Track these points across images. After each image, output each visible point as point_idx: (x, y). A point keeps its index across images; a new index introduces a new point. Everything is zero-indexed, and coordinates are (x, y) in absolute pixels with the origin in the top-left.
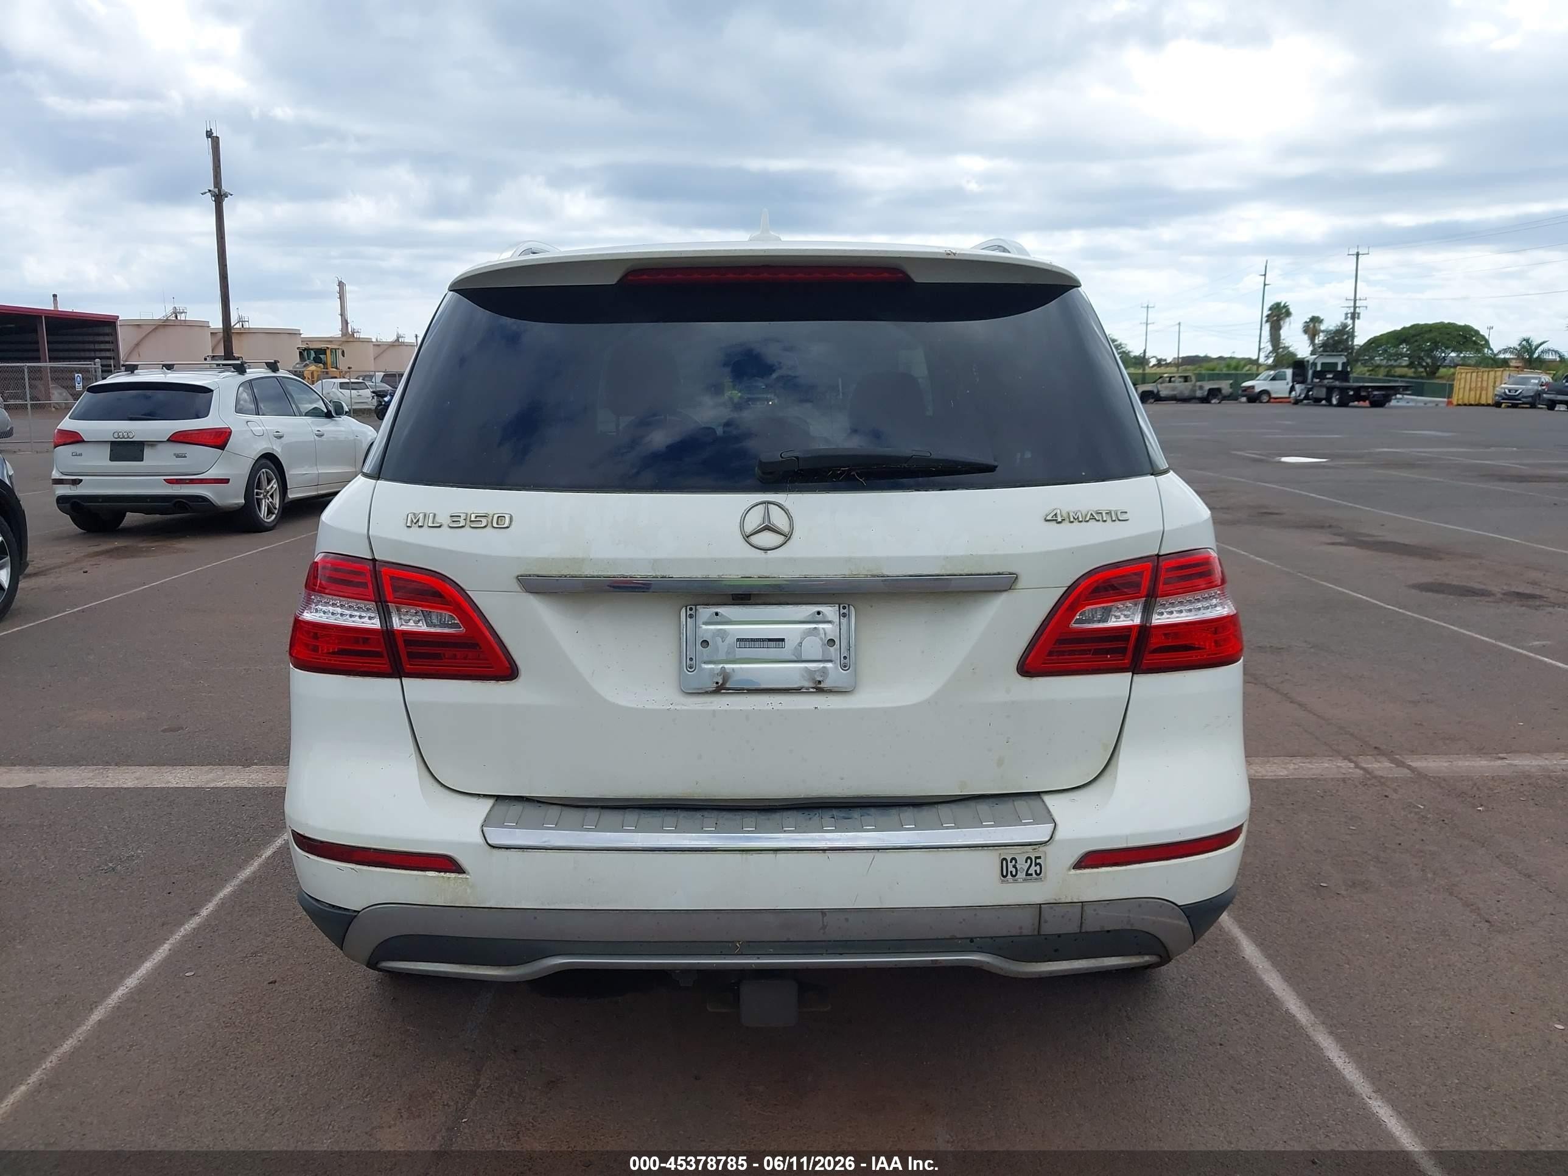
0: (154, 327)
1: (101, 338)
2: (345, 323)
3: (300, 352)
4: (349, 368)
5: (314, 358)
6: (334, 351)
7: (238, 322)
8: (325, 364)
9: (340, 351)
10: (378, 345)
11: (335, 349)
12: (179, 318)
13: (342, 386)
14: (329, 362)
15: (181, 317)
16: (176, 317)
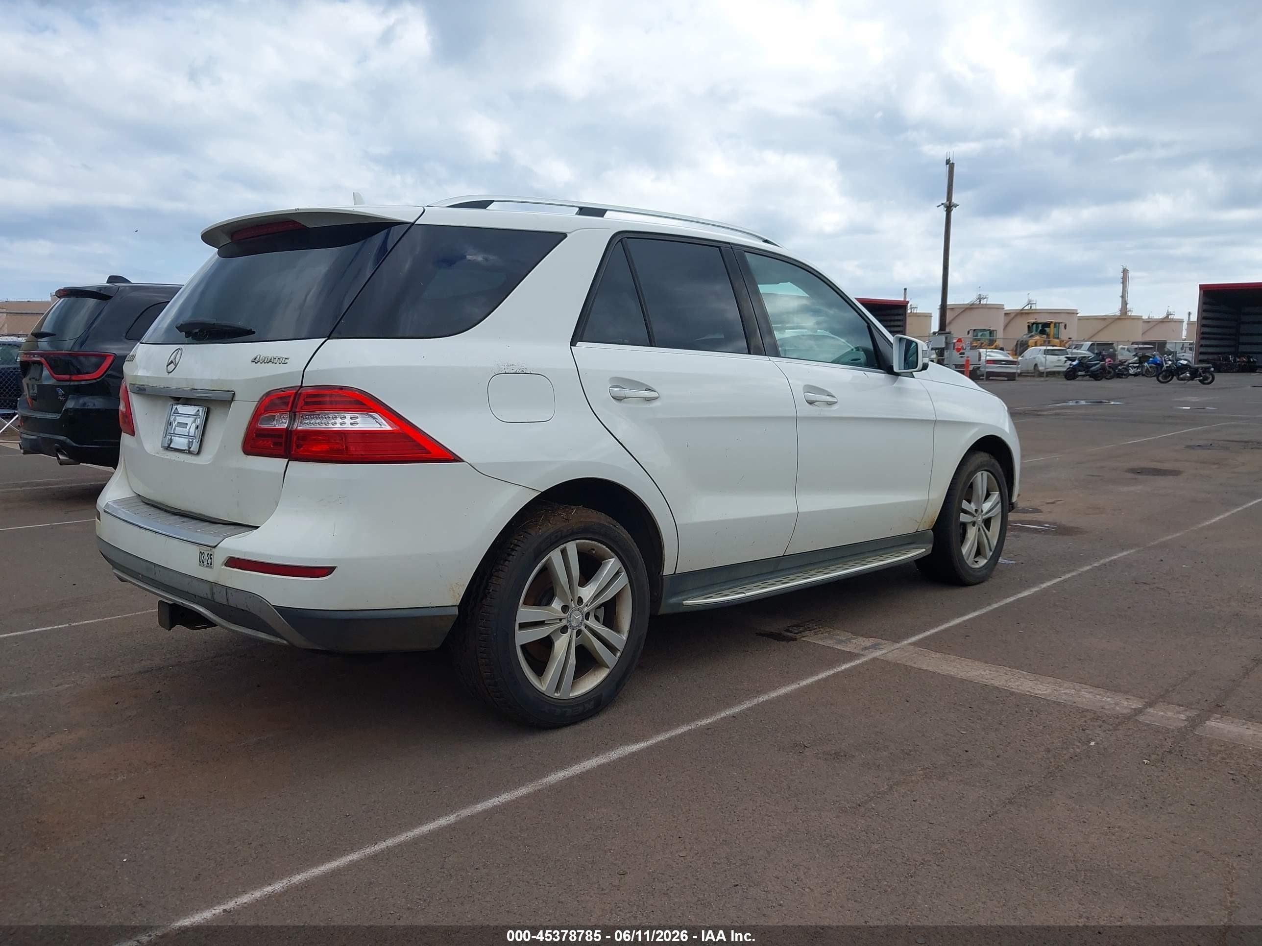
0: (963, 310)
1: (896, 318)
2: (1125, 303)
3: (1029, 326)
4: (1070, 338)
5: (1041, 330)
6: (1057, 325)
7: (1028, 304)
8: (1048, 335)
9: (1063, 325)
10: (1148, 322)
11: (1059, 323)
12: (982, 303)
13: (1047, 352)
14: (1052, 333)
15: (984, 302)
16: (980, 301)
